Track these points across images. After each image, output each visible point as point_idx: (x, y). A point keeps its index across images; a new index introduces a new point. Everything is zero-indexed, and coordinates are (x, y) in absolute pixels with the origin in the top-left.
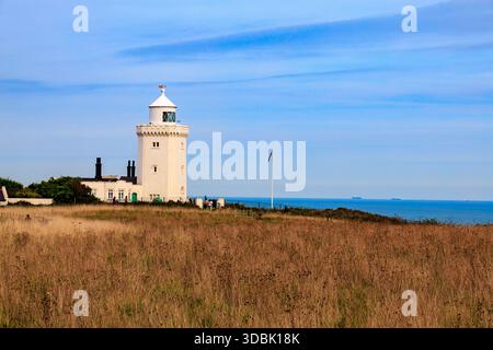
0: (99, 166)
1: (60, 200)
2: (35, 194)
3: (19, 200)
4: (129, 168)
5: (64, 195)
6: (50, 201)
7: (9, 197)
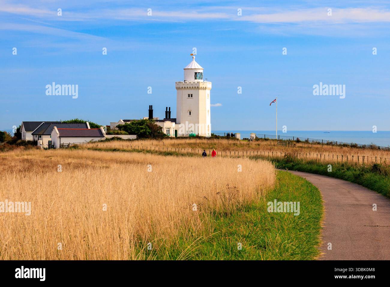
0: (151, 112)
1: (142, 136)
2: (123, 132)
3: (113, 136)
4: (166, 112)
5: (145, 133)
6: (134, 137)
7: (107, 134)
